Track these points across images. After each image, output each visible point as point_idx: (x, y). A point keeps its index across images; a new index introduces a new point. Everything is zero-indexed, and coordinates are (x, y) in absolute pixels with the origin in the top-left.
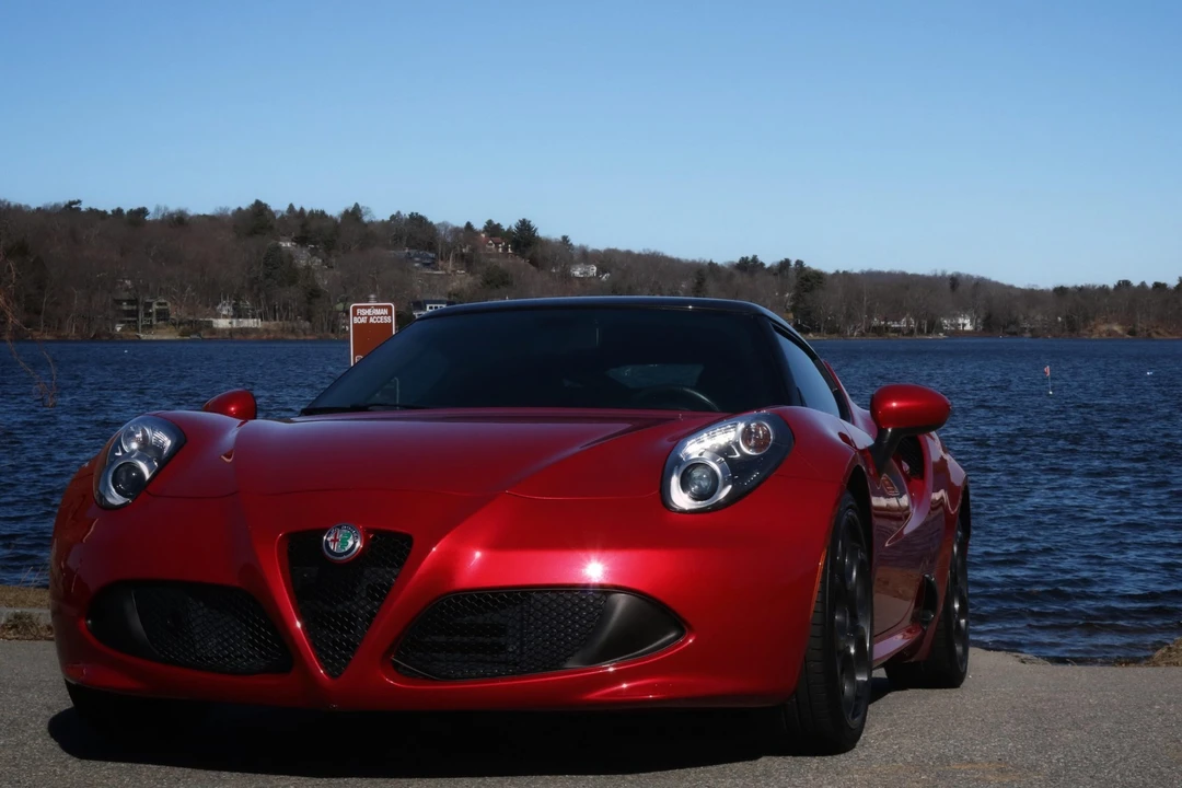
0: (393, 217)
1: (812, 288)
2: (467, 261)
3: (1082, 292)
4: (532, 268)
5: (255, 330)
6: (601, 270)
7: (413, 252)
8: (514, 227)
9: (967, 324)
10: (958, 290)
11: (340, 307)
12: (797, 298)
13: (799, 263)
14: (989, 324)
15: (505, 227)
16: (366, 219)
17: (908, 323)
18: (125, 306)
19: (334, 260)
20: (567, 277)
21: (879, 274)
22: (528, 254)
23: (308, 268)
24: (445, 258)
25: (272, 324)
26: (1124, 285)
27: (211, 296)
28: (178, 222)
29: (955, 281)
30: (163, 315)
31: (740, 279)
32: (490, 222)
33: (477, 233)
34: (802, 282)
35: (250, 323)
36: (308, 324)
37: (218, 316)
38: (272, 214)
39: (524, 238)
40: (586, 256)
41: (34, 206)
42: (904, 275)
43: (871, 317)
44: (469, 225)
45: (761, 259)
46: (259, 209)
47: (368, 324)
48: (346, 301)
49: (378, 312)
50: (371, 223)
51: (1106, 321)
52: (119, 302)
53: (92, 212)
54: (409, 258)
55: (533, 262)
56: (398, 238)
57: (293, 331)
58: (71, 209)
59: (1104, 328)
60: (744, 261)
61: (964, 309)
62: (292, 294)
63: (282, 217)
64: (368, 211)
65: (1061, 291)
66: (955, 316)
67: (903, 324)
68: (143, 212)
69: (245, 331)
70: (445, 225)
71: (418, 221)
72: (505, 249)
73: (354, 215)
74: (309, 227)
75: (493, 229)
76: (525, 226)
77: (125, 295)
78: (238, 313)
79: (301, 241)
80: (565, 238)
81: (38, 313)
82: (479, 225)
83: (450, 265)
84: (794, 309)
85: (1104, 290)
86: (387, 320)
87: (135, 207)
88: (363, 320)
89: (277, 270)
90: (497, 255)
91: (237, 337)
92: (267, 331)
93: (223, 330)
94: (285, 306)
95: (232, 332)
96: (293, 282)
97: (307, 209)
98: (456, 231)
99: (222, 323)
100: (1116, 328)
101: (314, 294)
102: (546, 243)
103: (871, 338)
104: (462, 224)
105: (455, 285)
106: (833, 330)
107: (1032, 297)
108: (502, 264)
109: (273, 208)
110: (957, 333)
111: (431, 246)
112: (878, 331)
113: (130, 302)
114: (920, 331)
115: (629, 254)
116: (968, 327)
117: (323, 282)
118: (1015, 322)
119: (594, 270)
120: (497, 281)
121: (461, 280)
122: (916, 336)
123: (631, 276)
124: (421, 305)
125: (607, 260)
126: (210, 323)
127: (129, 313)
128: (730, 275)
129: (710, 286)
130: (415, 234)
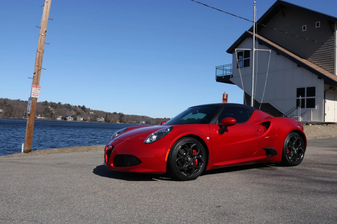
0: (65, 104)
1: (123, 117)
2: (75, 110)
3: (159, 119)
5: (43, 119)
6: (94, 113)
8: (82, 106)
9: (144, 123)
10: (143, 118)
11: (56, 116)
12: (120, 118)
13: (122, 113)
14: (147, 123)
16: (61, 104)
18: (24, 114)
19: (56, 109)
20: (89, 113)
21: (134, 115)
23: (51, 110)
24: (72, 110)
25: (46, 118)
27: (38, 114)
29: (143, 117)
31: (113, 114)
33: (77, 107)
34: (121, 115)
35: (43, 118)
36: (51, 118)
37: (38, 116)
38: (48, 103)
39: (83, 108)
40: (92, 111)
41: (13, 100)
43: (130, 121)
45: (117, 112)
46: (46, 102)
48: (57, 115)
50: (62, 105)
52: (23, 114)
53: (22, 101)
54: (67, 110)
55: (84, 111)
56: (66, 107)
57: (49, 119)
58: (19, 100)
60: (114, 112)
61: (144, 120)
62: (49, 114)
63: (49, 103)
64: (62, 103)
65: (157, 119)
66: (142, 121)
67: (134, 122)
69: (42, 119)
70: (72, 106)
71: (69, 105)
72: (81, 109)
73: (59, 103)
74: (53, 105)
75: (79, 106)
76: (84, 106)
77: (24, 113)
78: (41, 116)
79: (52, 107)
80: (89, 108)
81: (11, 115)
82: (77, 106)
85: (162, 119)
89: (47, 110)
91: (40, 120)
92: (45, 119)
93: (39, 119)
94: (48, 116)
95: (40, 119)
96: (49, 112)
97: (53, 102)
98: (74, 106)
101: (52, 114)
102: (87, 109)
103: (130, 124)
104: (75, 106)
105: (73, 114)
106: (125, 122)
107: (153, 119)
108: (80, 111)
109: (48, 102)
111: (70, 108)
112: (131, 123)
113: (25, 114)
114: (137, 123)
115: (98, 111)
117: (54, 112)
118: (150, 123)
119: (93, 113)
120: (79, 114)
121: (74, 113)
122: (136, 124)
123: (98, 114)
124: (67, 116)
125: (95, 111)
126: (37, 118)
127: (25, 115)
128: (112, 114)
129: (108, 115)
130: (68, 107)
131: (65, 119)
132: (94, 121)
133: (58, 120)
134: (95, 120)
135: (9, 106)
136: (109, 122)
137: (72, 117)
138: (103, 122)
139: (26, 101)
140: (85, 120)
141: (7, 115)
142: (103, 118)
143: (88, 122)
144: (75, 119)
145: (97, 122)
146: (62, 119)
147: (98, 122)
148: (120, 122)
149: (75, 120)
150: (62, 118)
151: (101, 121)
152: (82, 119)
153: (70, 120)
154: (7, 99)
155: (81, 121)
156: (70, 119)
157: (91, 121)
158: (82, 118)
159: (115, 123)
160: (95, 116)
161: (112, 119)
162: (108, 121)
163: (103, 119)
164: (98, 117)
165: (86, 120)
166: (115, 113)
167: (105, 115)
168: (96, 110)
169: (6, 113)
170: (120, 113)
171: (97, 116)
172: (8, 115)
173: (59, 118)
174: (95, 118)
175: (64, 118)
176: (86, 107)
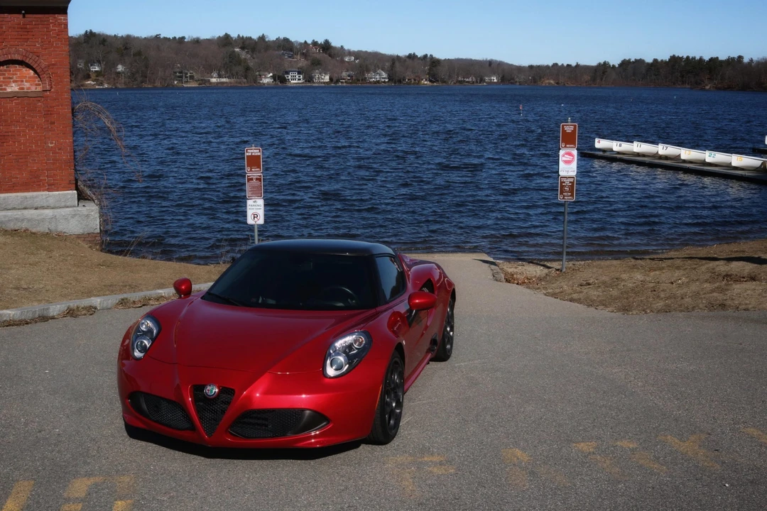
0: (277, 39)
1: (436, 66)
2: (305, 55)
3: (539, 67)
4: (330, 58)
5: (226, 82)
6: (356, 59)
7: (285, 52)
8: (323, 42)
9: (495, 79)
10: (492, 66)
11: (257, 73)
12: (430, 69)
13: (431, 55)
14: (503, 79)
15: (319, 42)
16: (267, 40)
17: (472, 79)
18: (178, 74)
19: (255, 56)
20: (343, 61)
21: (462, 60)
22: (328, 52)
23: (245, 59)
24: (297, 54)
25: (232, 80)
26: (555, 65)
27: (210, 69)
28: (197, 42)
29: (490, 63)
30: (192, 77)
31: (408, 62)
32: (313, 41)
33: (309, 45)
34: (432, 63)
35: (224, 80)
36: (245, 80)
37: (212, 77)
38: (232, 38)
39: (326, 47)
40: (350, 53)
41: (143, 37)
42: (471, 60)
43: (458, 77)
44: (306, 42)
45: (416, 54)
46: (227, 36)
48: (259, 71)
50: (269, 41)
51: (548, 79)
52: (175, 73)
53: (165, 39)
54: (284, 54)
55: (330, 56)
56: (279, 47)
57: (240, 83)
58: (157, 37)
59: (547, 81)
60: (410, 54)
61: (494, 73)
62: (240, 69)
63: (236, 39)
64: (268, 37)
65: (531, 67)
66: (491, 76)
67: (470, 80)
68: (184, 38)
69: (223, 83)
70: (296, 42)
71: (286, 40)
72: (319, 51)
73: (262, 38)
74: (245, 43)
75: (315, 43)
76: (327, 42)
77: (178, 70)
78: (220, 76)
79: (243, 48)
80: (342, 46)
81: (146, 77)
82: (309, 42)
83: (299, 57)
84: (429, 74)
85: (547, 67)
87: (181, 36)
89: (234, 60)
90: (317, 53)
91: (220, 85)
92: (231, 83)
93: (214, 83)
94: (237, 73)
95: (217, 83)
96: (240, 64)
97: (245, 36)
98: (301, 44)
99: (214, 80)
100: (552, 82)
101: (248, 69)
102: (335, 48)
103: (458, 86)
104: (303, 41)
105: (300, 65)
106: (443, 81)
107: (520, 69)
108: (318, 56)
109: (232, 36)
110: (491, 83)
111: (291, 50)
112: (461, 82)
113: (180, 73)
114: (477, 82)
115: (366, 52)
116: (495, 81)
117: (251, 64)
118: (513, 79)
119: (353, 58)
120: (316, 64)
121: (303, 63)
122: (475, 84)
123: (368, 61)
124: (287, 73)
125: (358, 55)
126: (209, 80)
127: (179, 77)
128: (405, 61)
129: (397, 64)
130: (285, 45)
131: (283, 80)
132: (359, 80)
133: (264, 84)
134: (362, 80)
135: (139, 54)
136: (400, 81)
137: (299, 73)
138: (384, 82)
139: (175, 38)
140: (335, 80)
141: (135, 80)
142: (384, 73)
143: (345, 84)
144: (309, 79)
145: (368, 85)
146: (275, 80)
147: (370, 82)
148: (430, 81)
149: (309, 81)
150: (273, 77)
151: (378, 82)
152: (327, 78)
153: (294, 82)
154: (128, 37)
155: (324, 83)
156: (295, 79)
157: (351, 83)
158: (326, 74)
159: (418, 84)
160: (361, 66)
161: (409, 75)
162: (397, 78)
163: (384, 75)
164: (368, 71)
165: (338, 81)
166: (412, 57)
167: (388, 65)
168: (361, 51)
169: (133, 74)
170: (426, 55)
171: (367, 66)
172: (140, 79)
173: (266, 78)
174: (362, 73)
175: (279, 77)
176: (333, 44)
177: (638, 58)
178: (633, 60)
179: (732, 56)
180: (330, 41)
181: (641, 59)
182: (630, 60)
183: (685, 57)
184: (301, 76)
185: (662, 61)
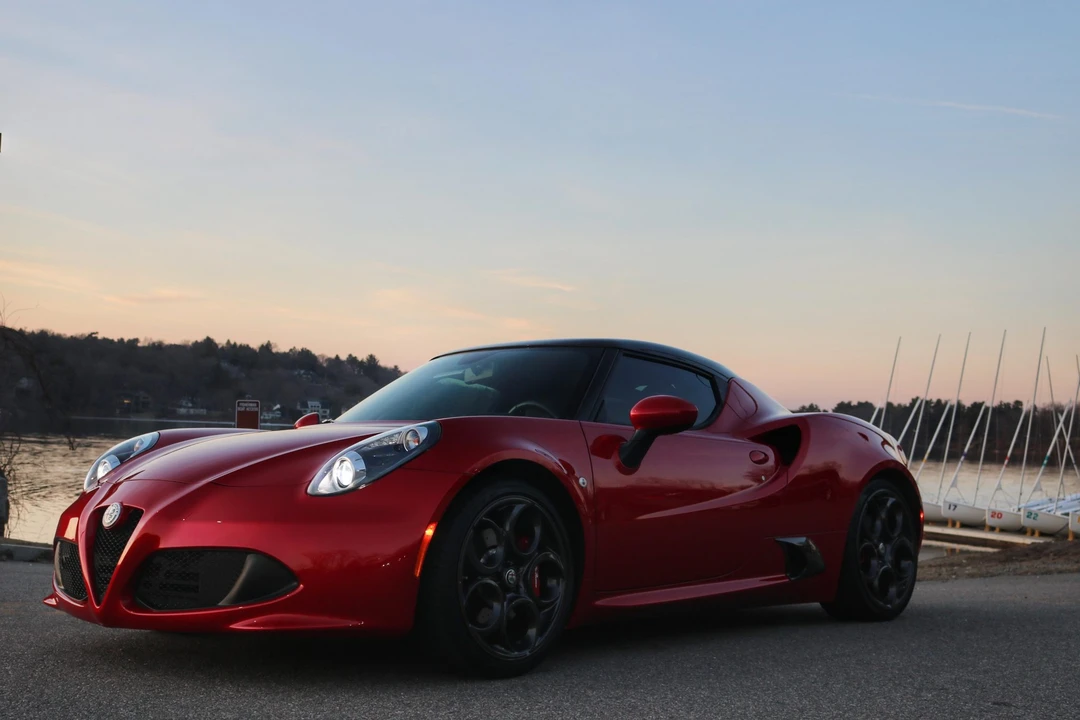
0: (291, 350)
2: (335, 380)
4: (375, 385)
7: (302, 372)
8: (365, 360)
15: (360, 359)
16: (274, 350)
19: (253, 375)
22: (372, 375)
23: (237, 379)
24: (322, 377)
25: (213, 413)
27: (176, 393)
28: (158, 348)
30: (146, 405)
32: (350, 355)
33: (342, 362)
35: (199, 412)
37: (181, 407)
38: (216, 345)
39: (371, 367)
41: (68, 336)
44: (337, 357)
46: (209, 342)
47: (245, 411)
49: (251, 405)
50: (277, 353)
53: (104, 340)
54: (300, 376)
55: (376, 380)
56: (293, 363)
58: (91, 337)
62: (226, 395)
63: (223, 348)
64: (276, 346)
68: (136, 340)
69: (198, 417)
70: (323, 356)
71: (306, 353)
72: (359, 372)
73: (266, 348)
74: (239, 355)
75: (352, 360)
76: (372, 358)
78: (193, 405)
79: (234, 363)
80: (396, 367)
82: (344, 357)
83: (325, 381)
86: (256, 409)
87: (132, 338)
88: (243, 409)
90: (354, 376)
93: (183, 416)
94: (221, 403)
95: (188, 416)
97: (238, 344)
98: (329, 360)
99: (183, 411)
102: (383, 369)
104: (333, 356)
105: (327, 393)
109: (217, 341)
111: (313, 370)
120: (353, 391)
121: (331, 390)
124: (306, 405)
126: (174, 411)
130: (305, 361)
135: (59, 361)
137: (324, 407)
139: (122, 340)
146: (283, 417)
150: (281, 412)
154: (45, 334)
169: (45, 394)
173: (268, 412)
175: (291, 411)
176: (382, 363)
177: (863, 401)
178: (854, 403)
179: (1006, 401)
180: (378, 357)
181: (867, 403)
182: (849, 403)
183: (934, 400)
184: (328, 411)
185: (899, 405)
